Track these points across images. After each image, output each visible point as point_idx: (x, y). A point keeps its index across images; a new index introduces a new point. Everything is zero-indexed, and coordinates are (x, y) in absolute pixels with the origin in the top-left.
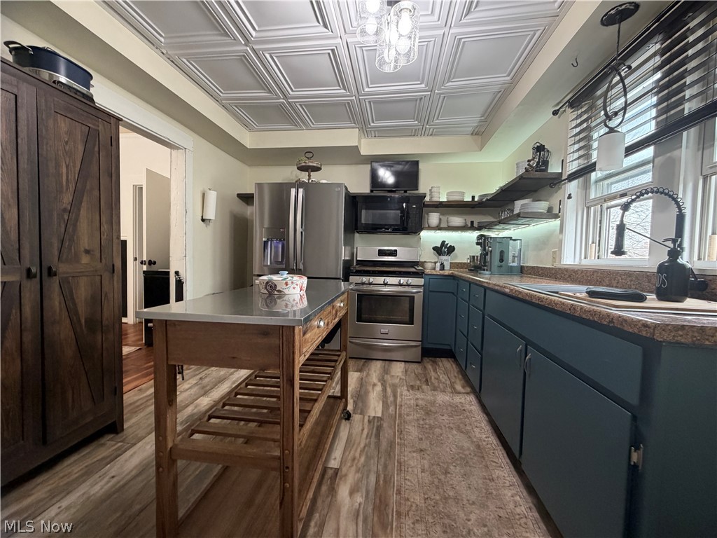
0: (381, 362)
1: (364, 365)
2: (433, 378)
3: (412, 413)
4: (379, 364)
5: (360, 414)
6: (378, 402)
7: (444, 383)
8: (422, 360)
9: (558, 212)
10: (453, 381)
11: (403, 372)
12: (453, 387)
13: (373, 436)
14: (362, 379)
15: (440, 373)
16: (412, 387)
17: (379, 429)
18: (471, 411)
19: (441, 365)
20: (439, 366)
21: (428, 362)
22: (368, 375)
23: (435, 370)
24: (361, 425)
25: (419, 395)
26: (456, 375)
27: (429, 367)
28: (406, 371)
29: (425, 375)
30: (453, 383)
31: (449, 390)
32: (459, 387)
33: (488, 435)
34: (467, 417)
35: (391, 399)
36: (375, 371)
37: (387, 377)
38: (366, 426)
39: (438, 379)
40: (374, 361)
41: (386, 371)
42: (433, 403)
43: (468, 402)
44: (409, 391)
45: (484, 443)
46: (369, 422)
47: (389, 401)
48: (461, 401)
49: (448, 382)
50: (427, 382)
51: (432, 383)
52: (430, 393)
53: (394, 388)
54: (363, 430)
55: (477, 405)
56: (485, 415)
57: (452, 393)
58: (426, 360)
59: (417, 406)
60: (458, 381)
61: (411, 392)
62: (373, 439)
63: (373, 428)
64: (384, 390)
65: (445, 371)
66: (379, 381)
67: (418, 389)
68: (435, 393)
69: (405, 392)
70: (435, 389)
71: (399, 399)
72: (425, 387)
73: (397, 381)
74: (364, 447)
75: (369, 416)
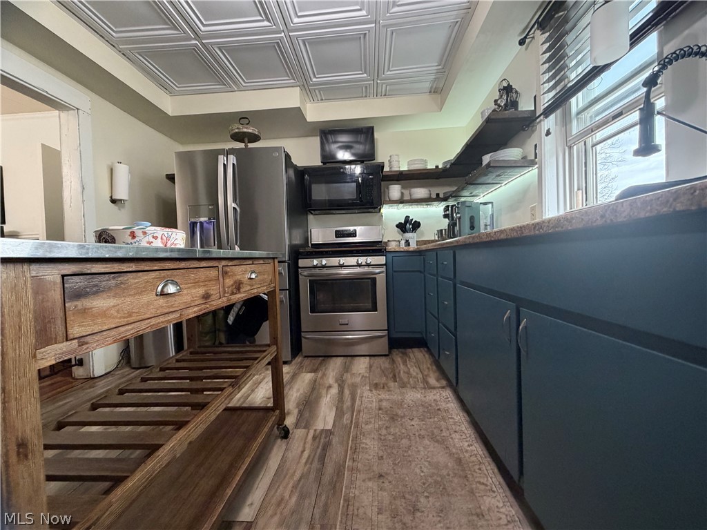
0: (342, 358)
1: (321, 364)
2: (402, 372)
3: (373, 420)
4: (339, 361)
5: (304, 428)
6: (331, 409)
7: (415, 377)
8: (390, 352)
9: (534, 158)
10: (426, 373)
11: (366, 368)
12: (425, 382)
13: (316, 460)
14: (315, 381)
15: (412, 366)
16: (376, 386)
17: (326, 447)
18: (447, 411)
19: (412, 356)
20: (410, 357)
21: (397, 354)
22: (324, 375)
23: (405, 363)
24: (302, 444)
25: (384, 395)
26: (429, 366)
27: (398, 360)
28: (371, 367)
29: (393, 370)
30: (426, 376)
31: (421, 385)
32: (432, 381)
33: (470, 443)
34: (444, 419)
35: (348, 403)
36: (333, 370)
37: (347, 376)
38: (308, 446)
39: (408, 373)
40: (334, 358)
41: (346, 369)
42: (400, 404)
43: (445, 399)
44: (371, 391)
45: (467, 455)
46: (314, 438)
47: (345, 406)
48: (435, 397)
49: (420, 376)
50: (394, 378)
51: (401, 379)
52: (397, 391)
53: (354, 387)
54: (303, 452)
55: (454, 401)
56: (465, 415)
57: (425, 388)
58: (395, 352)
59: (380, 409)
60: (432, 374)
61: (374, 391)
62: (316, 464)
63: (318, 447)
64: (341, 392)
65: (416, 363)
66: (336, 381)
67: (383, 388)
68: (404, 390)
69: (367, 393)
70: (403, 385)
71: (358, 402)
72: (391, 384)
73: (358, 379)
74: (300, 480)
75: (315, 430)
